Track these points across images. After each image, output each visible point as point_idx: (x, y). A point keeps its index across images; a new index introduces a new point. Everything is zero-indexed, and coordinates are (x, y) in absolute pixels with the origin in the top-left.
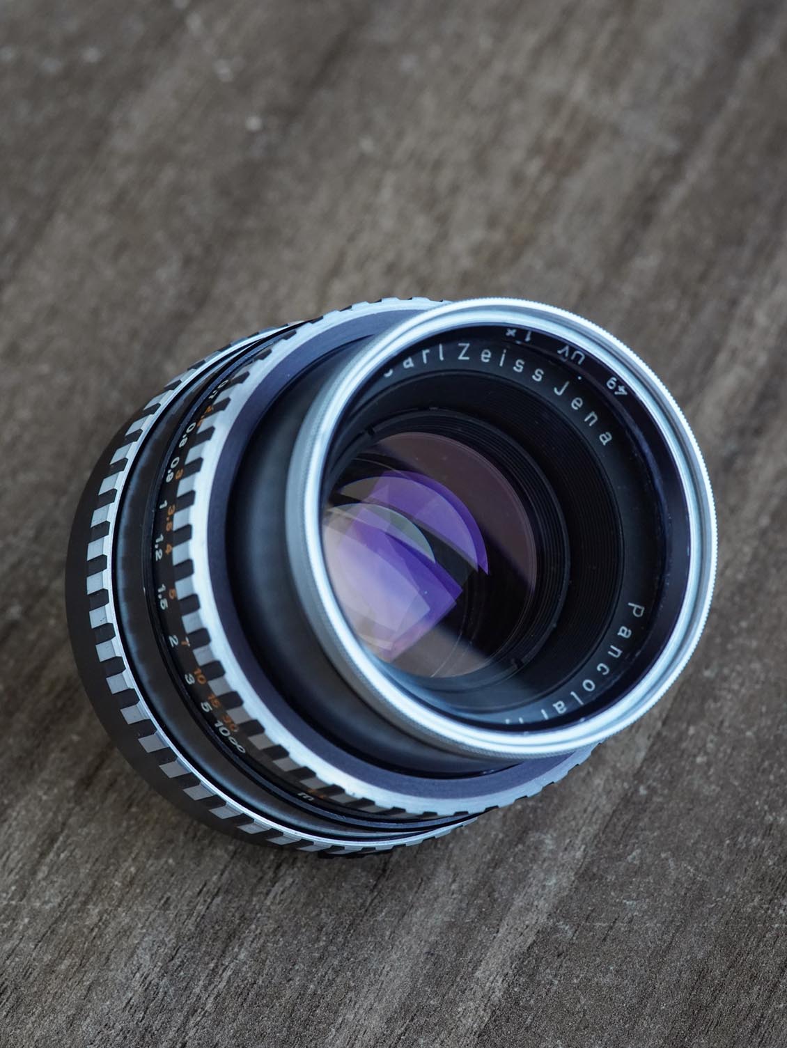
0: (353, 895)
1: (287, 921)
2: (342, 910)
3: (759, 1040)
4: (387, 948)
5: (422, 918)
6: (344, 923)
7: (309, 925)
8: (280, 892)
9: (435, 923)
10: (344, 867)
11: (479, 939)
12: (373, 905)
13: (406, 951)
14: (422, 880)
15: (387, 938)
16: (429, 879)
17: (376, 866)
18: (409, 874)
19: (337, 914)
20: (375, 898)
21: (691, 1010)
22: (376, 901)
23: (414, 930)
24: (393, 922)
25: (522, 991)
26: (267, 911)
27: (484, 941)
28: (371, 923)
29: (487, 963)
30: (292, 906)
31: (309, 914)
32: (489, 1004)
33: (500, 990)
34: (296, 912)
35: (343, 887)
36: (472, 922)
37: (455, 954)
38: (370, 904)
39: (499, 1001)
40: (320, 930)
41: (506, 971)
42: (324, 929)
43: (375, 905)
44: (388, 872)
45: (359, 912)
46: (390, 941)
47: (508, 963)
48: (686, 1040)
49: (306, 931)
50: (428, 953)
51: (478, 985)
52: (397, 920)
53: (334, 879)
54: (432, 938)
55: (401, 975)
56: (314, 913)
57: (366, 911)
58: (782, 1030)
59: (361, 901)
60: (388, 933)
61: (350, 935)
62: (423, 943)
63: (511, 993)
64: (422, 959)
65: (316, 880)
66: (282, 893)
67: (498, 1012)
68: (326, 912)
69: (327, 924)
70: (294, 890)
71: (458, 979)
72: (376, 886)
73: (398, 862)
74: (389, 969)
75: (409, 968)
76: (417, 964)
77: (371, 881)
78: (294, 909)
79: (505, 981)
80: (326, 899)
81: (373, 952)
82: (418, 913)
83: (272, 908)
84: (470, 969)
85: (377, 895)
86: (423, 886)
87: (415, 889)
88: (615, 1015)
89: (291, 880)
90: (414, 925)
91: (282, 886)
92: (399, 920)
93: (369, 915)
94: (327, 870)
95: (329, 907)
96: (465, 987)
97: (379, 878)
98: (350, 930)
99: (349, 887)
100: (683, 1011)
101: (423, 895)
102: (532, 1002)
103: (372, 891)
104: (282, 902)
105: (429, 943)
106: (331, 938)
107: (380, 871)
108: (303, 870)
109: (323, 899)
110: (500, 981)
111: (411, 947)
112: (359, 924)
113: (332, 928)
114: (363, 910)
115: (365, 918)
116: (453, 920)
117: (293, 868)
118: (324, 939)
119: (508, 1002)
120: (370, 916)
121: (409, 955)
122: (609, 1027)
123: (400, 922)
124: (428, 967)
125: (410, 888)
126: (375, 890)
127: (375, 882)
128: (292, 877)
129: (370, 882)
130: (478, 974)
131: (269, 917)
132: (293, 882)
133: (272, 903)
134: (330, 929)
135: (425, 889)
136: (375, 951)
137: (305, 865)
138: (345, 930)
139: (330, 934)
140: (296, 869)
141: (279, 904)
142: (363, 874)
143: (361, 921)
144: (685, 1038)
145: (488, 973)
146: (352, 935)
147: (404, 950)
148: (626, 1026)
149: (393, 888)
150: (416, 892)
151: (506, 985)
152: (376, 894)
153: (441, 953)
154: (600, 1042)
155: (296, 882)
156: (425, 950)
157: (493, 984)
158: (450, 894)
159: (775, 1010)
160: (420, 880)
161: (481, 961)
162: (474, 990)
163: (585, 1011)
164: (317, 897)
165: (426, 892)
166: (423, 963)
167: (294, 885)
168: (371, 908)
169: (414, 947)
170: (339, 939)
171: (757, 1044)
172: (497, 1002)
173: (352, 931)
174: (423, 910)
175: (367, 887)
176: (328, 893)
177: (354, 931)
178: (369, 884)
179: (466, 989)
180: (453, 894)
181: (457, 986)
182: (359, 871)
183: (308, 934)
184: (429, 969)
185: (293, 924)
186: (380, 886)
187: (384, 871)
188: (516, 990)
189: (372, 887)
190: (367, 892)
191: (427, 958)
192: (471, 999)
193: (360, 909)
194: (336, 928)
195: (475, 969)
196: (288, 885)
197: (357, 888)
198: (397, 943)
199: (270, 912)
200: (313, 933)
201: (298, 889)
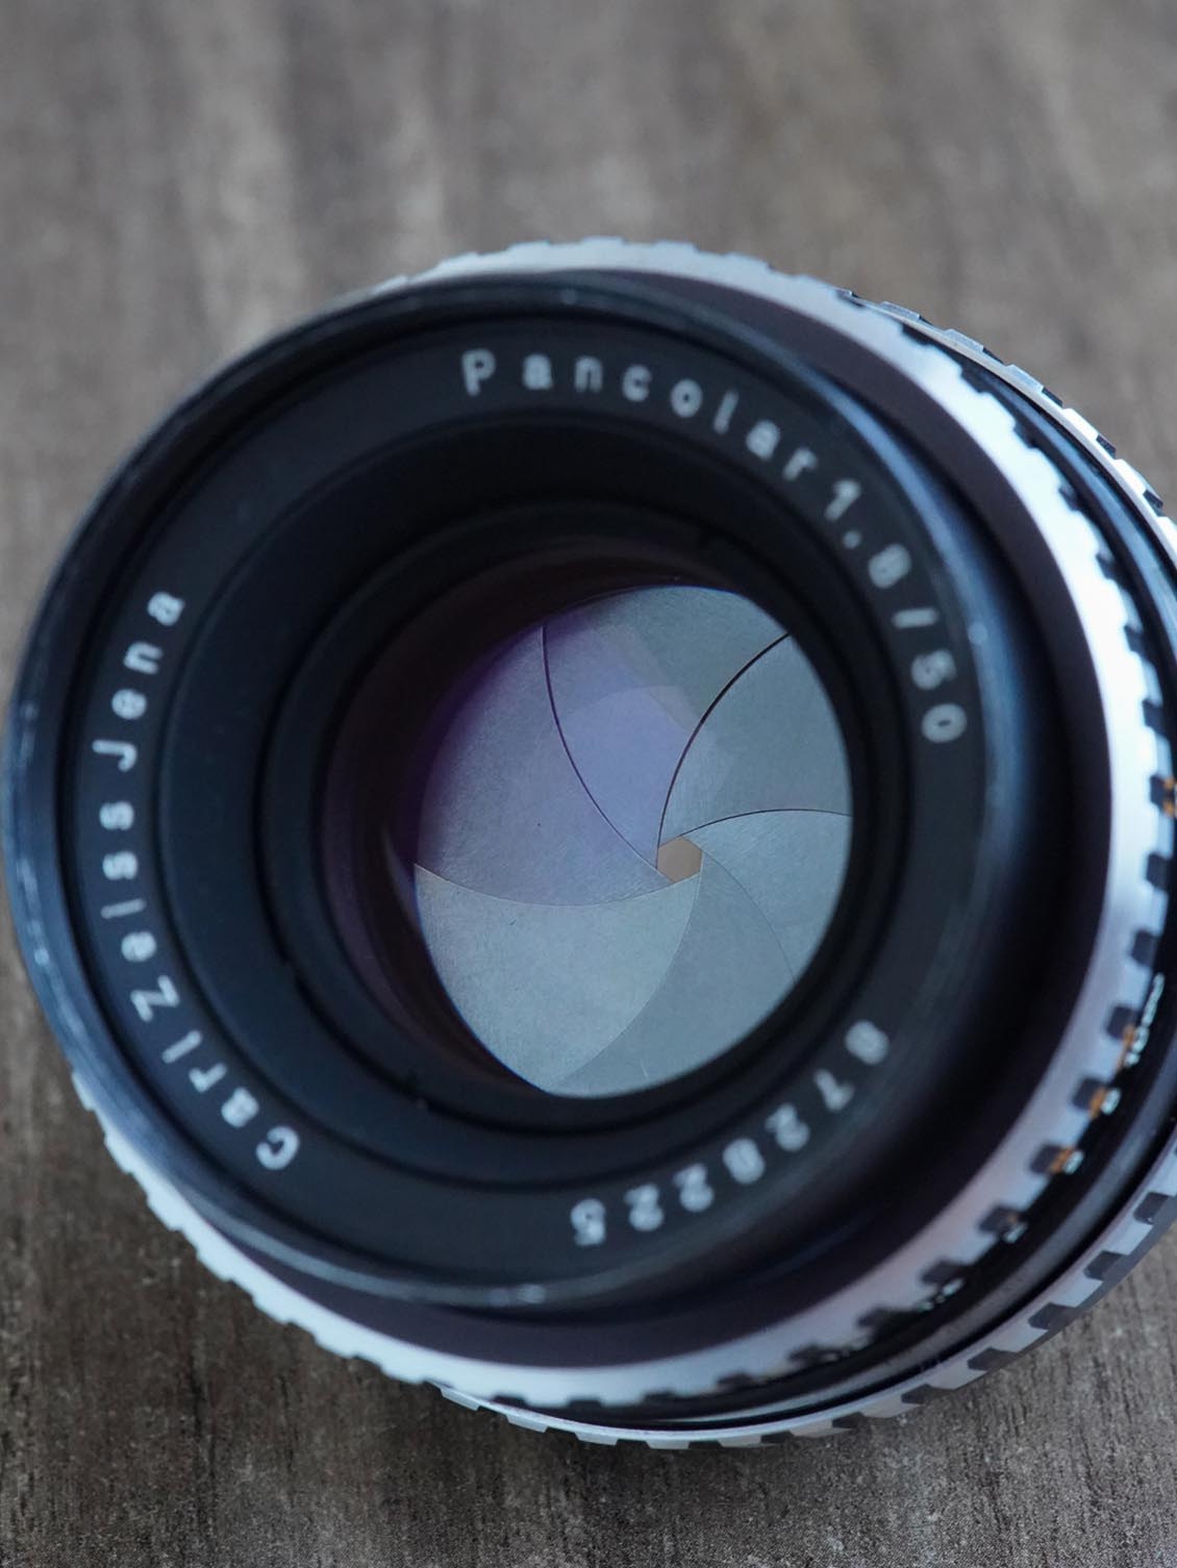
0: (166, 1457)
1: (69, 1552)
2: (163, 1490)
3: (1122, 1406)
4: (303, 1525)
5: (332, 1445)
6: (185, 1513)
7: (118, 1544)
8: (18, 1507)
9: (362, 1444)
10: (112, 1413)
11: (468, 1439)
12: (218, 1458)
13: (341, 1516)
14: (282, 1378)
15: (287, 1508)
16: (294, 1372)
17: (175, 1390)
18: (251, 1378)
19: (159, 1502)
20: (213, 1446)
21: (959, 1405)
22: (218, 1451)
23: (330, 1473)
24: (277, 1474)
25: (617, 1499)
26: (17, 1550)
27: (480, 1438)
28: (238, 1492)
29: (515, 1476)
30: (59, 1522)
31: (103, 1524)
32: (570, 1546)
33: (573, 1512)
34: (76, 1531)
35: (136, 1450)
36: (433, 1414)
37: (441, 1485)
38: (212, 1458)
39: (586, 1532)
40: (145, 1542)
41: (560, 1476)
42: (153, 1539)
43: (223, 1459)
44: (205, 1389)
45: (199, 1482)
46: (297, 1509)
47: (556, 1460)
48: (987, 1460)
49: (119, 1558)
50: (387, 1501)
51: (523, 1520)
52: (285, 1469)
53: (108, 1442)
54: (376, 1474)
55: (364, 1561)
56: (113, 1518)
57: (212, 1475)
58: (1150, 1374)
59: (189, 1461)
60: (283, 1498)
61: (211, 1529)
62: (364, 1490)
63: (598, 1510)
64: (383, 1518)
65: (72, 1458)
66: (23, 1505)
67: (597, 1553)
68: (135, 1507)
69: (151, 1527)
70: (42, 1491)
71: (480, 1526)
72: (198, 1423)
73: (213, 1366)
74: (331, 1560)
75: (369, 1543)
76: (379, 1530)
77: (183, 1418)
78: (67, 1526)
79: (572, 1495)
80: (118, 1485)
81: (278, 1543)
82: (317, 1439)
83: (19, 1539)
84: (489, 1500)
85: (213, 1439)
86: (291, 1391)
87: (281, 1401)
88: (823, 1469)
89: (26, 1477)
90: (323, 1465)
91: (14, 1493)
92: (289, 1466)
93: (222, 1479)
94: (82, 1433)
95: (133, 1496)
96: (502, 1534)
97: (195, 1408)
98: (205, 1522)
99: (147, 1445)
100: (945, 1413)
101: (304, 1405)
102: (650, 1509)
103: (198, 1435)
104: (36, 1523)
105: (376, 1484)
106: (178, 1550)
107: (190, 1395)
108: (36, 1449)
109: (112, 1486)
110: (562, 1496)
111: (347, 1507)
112: (214, 1504)
113: (167, 1530)
114: (205, 1477)
115: (219, 1490)
116: (393, 1426)
117: (14, 1455)
118: (165, 1555)
119: (606, 1529)
120: (226, 1481)
121: (352, 1521)
122: (828, 1494)
123: (294, 1470)
124: (405, 1528)
125: (270, 1402)
126: (203, 1432)
127: (193, 1419)
128: (24, 1471)
129: (182, 1422)
130: (511, 1501)
131: (28, 1560)
132: (31, 1478)
133: (16, 1532)
134: (164, 1535)
135: (299, 1394)
136: (282, 1540)
137: (33, 1439)
138: (195, 1525)
139: (170, 1543)
140: (19, 1454)
141: (31, 1528)
142: (160, 1411)
143: (216, 1496)
144: (982, 1457)
145: (528, 1492)
146: (215, 1528)
147: (336, 1516)
148: (860, 1480)
149: (236, 1415)
150: (287, 1405)
151: (578, 1501)
152: (209, 1437)
153: (412, 1493)
154: (830, 1528)
155: (37, 1477)
156: (378, 1499)
157: (553, 1509)
158: (356, 1384)
159: (1116, 1345)
160: (278, 1381)
161: (500, 1476)
162: (522, 1532)
163: (761, 1485)
164: (96, 1487)
165: (304, 1396)
166: (388, 1523)
167: (36, 1483)
168: (218, 1468)
169: (352, 1501)
170: (197, 1545)
171: (1123, 1415)
172: (584, 1536)
173: (210, 1522)
174: (322, 1431)
175: (183, 1432)
176: (113, 1471)
177: (215, 1520)
178: (185, 1426)
179: (507, 1538)
180: (360, 1380)
181: (486, 1538)
182: (148, 1409)
183: (126, 1559)
184: (409, 1530)
185: (83, 1553)
186: (208, 1421)
187: (197, 1390)
188: (603, 1500)
189: (193, 1429)
190: (190, 1441)
191: (392, 1513)
192: (531, 1551)
193: (198, 1477)
194: (174, 1528)
195: (498, 1495)
196: (26, 1489)
197: (167, 1441)
198: (313, 1507)
199: (24, 1550)
200: (135, 1555)
201: (51, 1488)
